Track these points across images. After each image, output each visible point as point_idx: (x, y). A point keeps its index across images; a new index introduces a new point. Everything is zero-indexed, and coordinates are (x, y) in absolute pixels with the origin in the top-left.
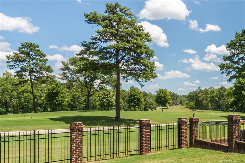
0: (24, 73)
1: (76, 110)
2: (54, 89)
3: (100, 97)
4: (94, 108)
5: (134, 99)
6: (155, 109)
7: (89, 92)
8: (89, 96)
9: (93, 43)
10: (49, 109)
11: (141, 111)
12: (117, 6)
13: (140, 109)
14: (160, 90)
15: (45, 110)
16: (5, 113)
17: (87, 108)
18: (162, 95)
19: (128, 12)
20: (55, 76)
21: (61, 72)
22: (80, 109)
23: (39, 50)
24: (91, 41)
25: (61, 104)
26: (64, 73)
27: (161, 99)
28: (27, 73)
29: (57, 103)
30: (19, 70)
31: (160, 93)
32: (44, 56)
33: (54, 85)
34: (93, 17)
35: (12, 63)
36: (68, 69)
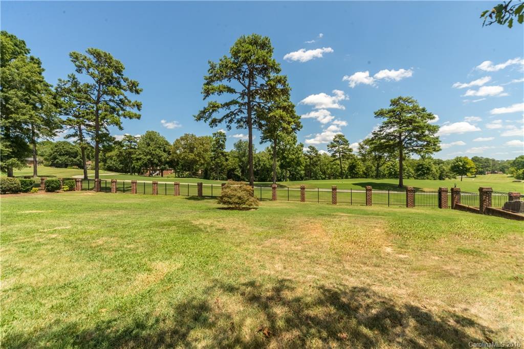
0: (336, 154)
1: (369, 177)
2: (353, 163)
3: (388, 167)
4: (384, 176)
5: (423, 168)
6: (455, 178)
7: (378, 164)
8: (378, 167)
9: (381, 131)
10: (349, 177)
11: (435, 179)
12: (400, 98)
13: (434, 178)
14: (457, 158)
15: (347, 177)
16: (324, 179)
17: (378, 176)
18: (460, 163)
19: (409, 101)
20: (354, 155)
21: (358, 151)
22: (372, 177)
23: (344, 139)
24: (379, 129)
25: (358, 173)
26: (360, 151)
27: (458, 167)
28: (338, 154)
29: (355, 172)
30: (333, 152)
31: (457, 162)
32: (347, 142)
33: (353, 161)
34: (380, 113)
35: (330, 149)
36: (363, 148)
